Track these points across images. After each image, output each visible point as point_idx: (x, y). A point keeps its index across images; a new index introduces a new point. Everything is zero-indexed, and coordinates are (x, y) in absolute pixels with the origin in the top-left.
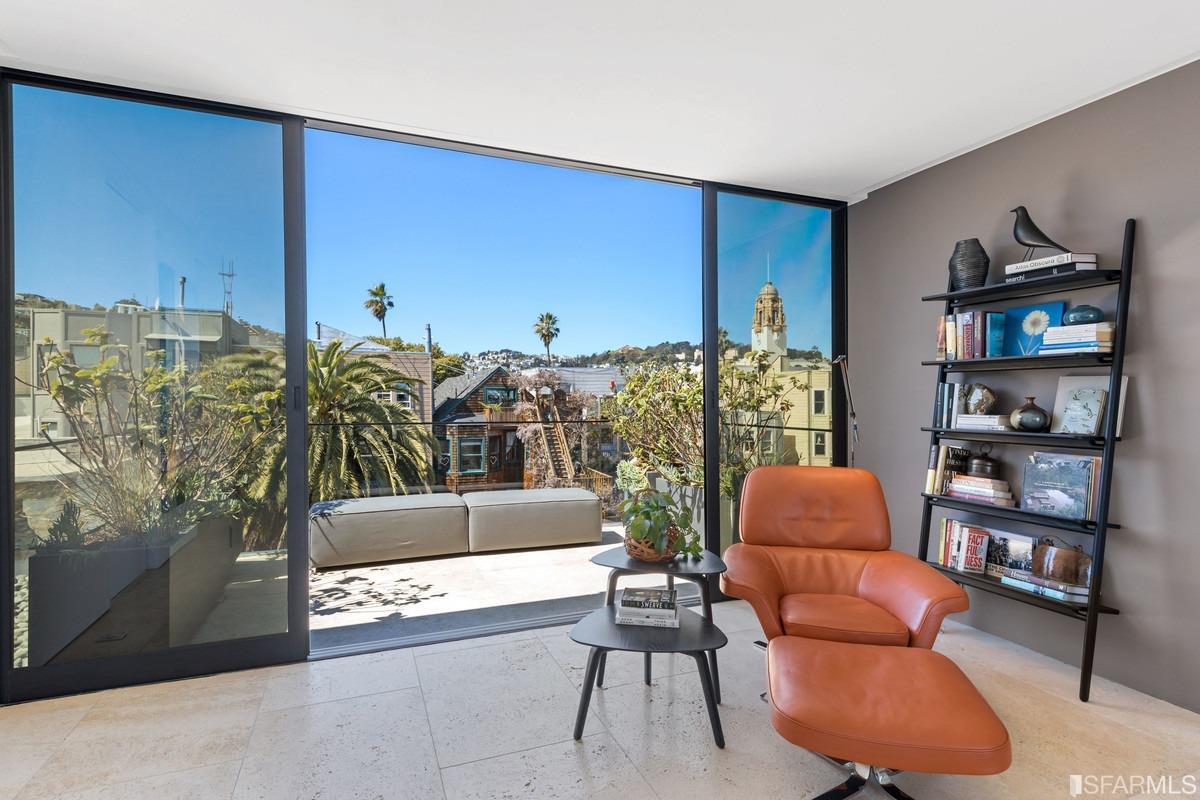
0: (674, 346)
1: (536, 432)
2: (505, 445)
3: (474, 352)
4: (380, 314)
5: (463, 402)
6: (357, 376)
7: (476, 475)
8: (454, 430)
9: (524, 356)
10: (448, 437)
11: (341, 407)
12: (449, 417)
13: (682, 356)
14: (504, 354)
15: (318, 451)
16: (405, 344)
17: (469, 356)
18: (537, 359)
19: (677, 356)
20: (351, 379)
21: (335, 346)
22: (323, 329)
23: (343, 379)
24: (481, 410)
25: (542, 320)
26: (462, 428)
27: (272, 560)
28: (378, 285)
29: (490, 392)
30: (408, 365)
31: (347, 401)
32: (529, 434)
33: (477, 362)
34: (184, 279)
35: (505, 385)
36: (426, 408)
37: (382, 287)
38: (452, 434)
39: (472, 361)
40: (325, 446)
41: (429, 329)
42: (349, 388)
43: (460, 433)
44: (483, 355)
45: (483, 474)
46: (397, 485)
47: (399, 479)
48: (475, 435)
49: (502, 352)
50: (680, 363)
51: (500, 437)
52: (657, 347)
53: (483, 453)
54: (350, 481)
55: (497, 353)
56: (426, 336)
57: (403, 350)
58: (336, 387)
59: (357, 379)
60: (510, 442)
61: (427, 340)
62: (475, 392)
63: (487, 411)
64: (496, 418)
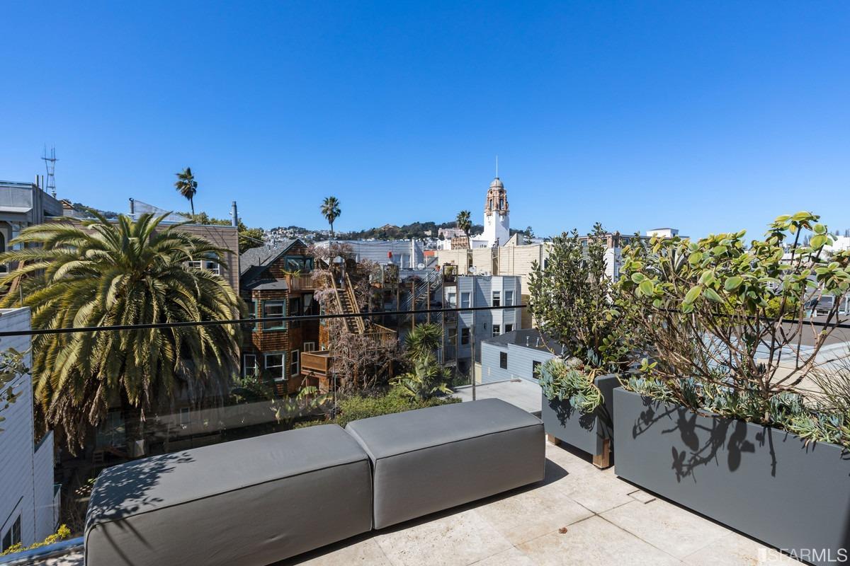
0: (423, 225)
1: (331, 295)
2: (303, 306)
3: (267, 228)
4: (189, 194)
5: (267, 268)
6: (168, 247)
7: (279, 332)
8: (258, 293)
9: (307, 231)
10: (253, 300)
11: (154, 275)
12: (254, 282)
13: (429, 233)
14: (291, 230)
16: (210, 219)
17: (263, 231)
18: (317, 234)
19: (426, 233)
20: (161, 250)
21: (146, 218)
22: (136, 204)
23: (154, 249)
24: (282, 276)
25: (327, 203)
26: (266, 292)
28: (185, 170)
29: (289, 261)
30: (217, 237)
31: (159, 269)
32: (325, 297)
33: (270, 236)
35: (303, 255)
36: (234, 275)
37: (189, 171)
38: (257, 297)
39: (265, 235)
40: (138, 311)
41: (235, 206)
42: (159, 259)
43: (262, 296)
44: (275, 230)
45: (284, 331)
47: (211, 342)
48: (278, 298)
49: (289, 228)
50: (428, 238)
51: (298, 299)
52: (410, 226)
53: (284, 313)
54: (164, 345)
55: (285, 229)
56: (232, 212)
57: (209, 224)
58: (149, 256)
59: (167, 250)
60: (307, 303)
61: (233, 216)
62: (277, 260)
63: (288, 277)
64: (296, 284)
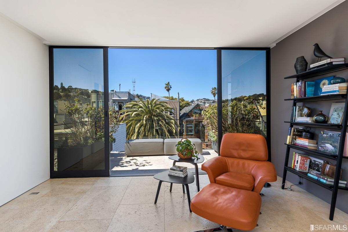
0: (258, 95)
4: (168, 90)
5: (188, 114)
6: (158, 107)
7: (191, 134)
8: (185, 122)
9: (210, 100)
10: (183, 124)
11: (154, 116)
12: (184, 118)
13: (261, 98)
14: (204, 100)
15: (148, 127)
16: (174, 98)
17: (194, 101)
18: (213, 101)
19: (259, 98)
20: (156, 108)
21: (154, 99)
22: (152, 95)
23: (155, 108)
24: (193, 116)
25: (213, 89)
26: (187, 121)
27: (119, 153)
28: (168, 83)
29: (195, 111)
30: (173, 104)
31: (156, 114)
32: (206, 123)
33: (196, 102)
34: (120, 84)
35: (199, 109)
36: (177, 116)
37: (169, 83)
38: (184, 123)
39: (195, 102)
40: (150, 126)
41: (179, 94)
42: (156, 111)
43: (186, 122)
44: (198, 100)
45: (193, 134)
46: (168, 136)
47: (169, 135)
48: (191, 123)
49: (203, 99)
50: (260, 101)
51: (198, 124)
52: (252, 96)
53: (193, 128)
54: (156, 135)
55: (202, 99)
57: (174, 99)
58: (153, 110)
59: (158, 108)
60: (201, 125)
61: (178, 97)
62: (191, 111)
63: (194, 116)
64: (197, 118)
